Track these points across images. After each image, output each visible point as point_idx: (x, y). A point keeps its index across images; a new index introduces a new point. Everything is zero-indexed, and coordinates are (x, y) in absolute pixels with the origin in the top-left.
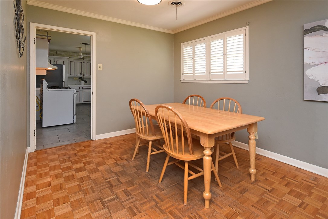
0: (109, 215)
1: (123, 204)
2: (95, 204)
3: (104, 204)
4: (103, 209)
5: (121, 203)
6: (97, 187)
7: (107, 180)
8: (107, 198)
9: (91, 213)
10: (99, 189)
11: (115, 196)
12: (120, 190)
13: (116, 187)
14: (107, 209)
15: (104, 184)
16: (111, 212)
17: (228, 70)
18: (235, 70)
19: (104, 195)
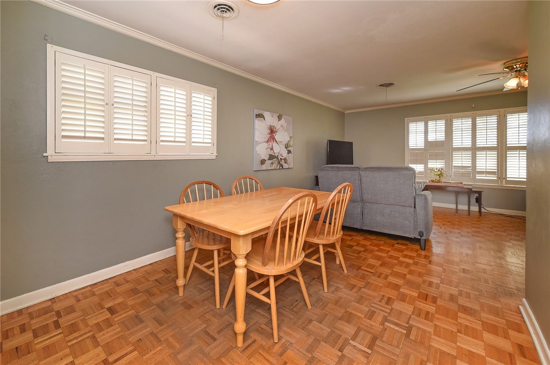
0: (412, 316)
1: (389, 311)
2: (419, 338)
3: (409, 329)
4: (415, 326)
5: (389, 313)
6: (395, 358)
7: (369, 351)
8: (398, 331)
9: (432, 334)
10: (397, 351)
11: (386, 324)
12: (374, 324)
13: (372, 331)
14: (410, 322)
15: (381, 351)
16: (409, 316)
17: (193, 140)
18: (204, 141)
19: (398, 338)
